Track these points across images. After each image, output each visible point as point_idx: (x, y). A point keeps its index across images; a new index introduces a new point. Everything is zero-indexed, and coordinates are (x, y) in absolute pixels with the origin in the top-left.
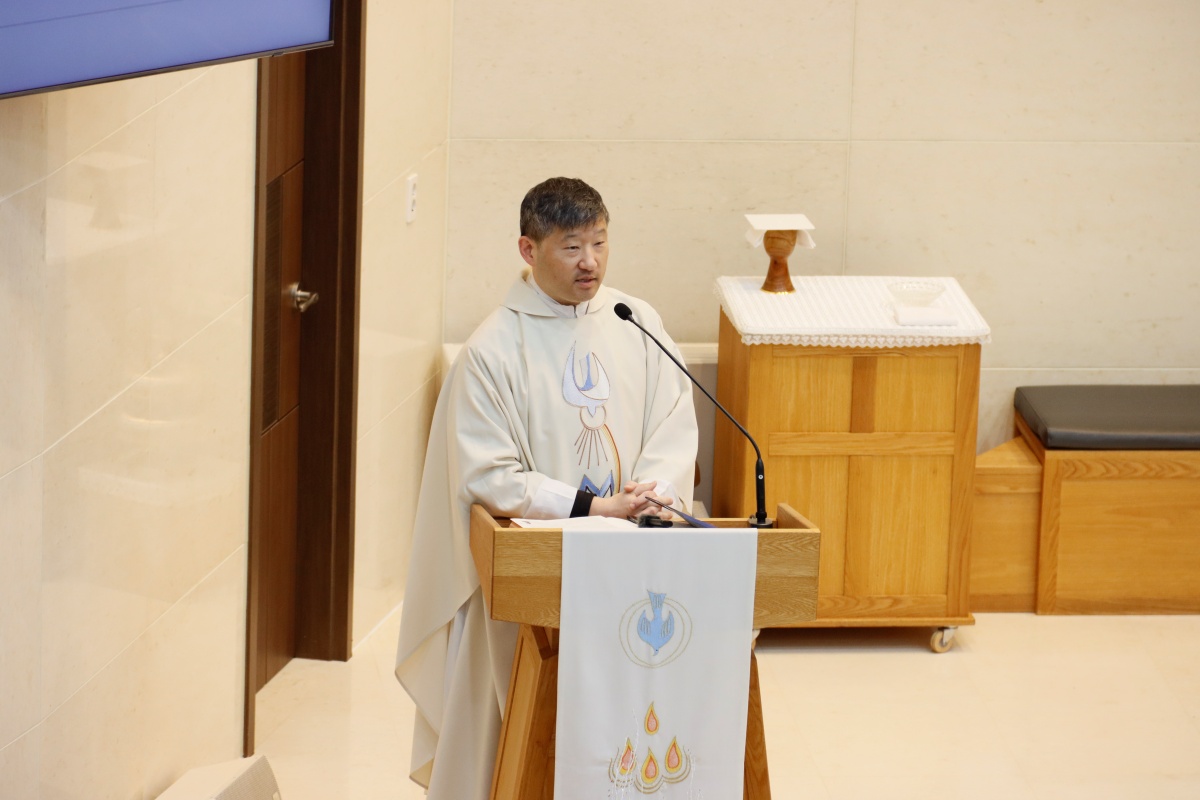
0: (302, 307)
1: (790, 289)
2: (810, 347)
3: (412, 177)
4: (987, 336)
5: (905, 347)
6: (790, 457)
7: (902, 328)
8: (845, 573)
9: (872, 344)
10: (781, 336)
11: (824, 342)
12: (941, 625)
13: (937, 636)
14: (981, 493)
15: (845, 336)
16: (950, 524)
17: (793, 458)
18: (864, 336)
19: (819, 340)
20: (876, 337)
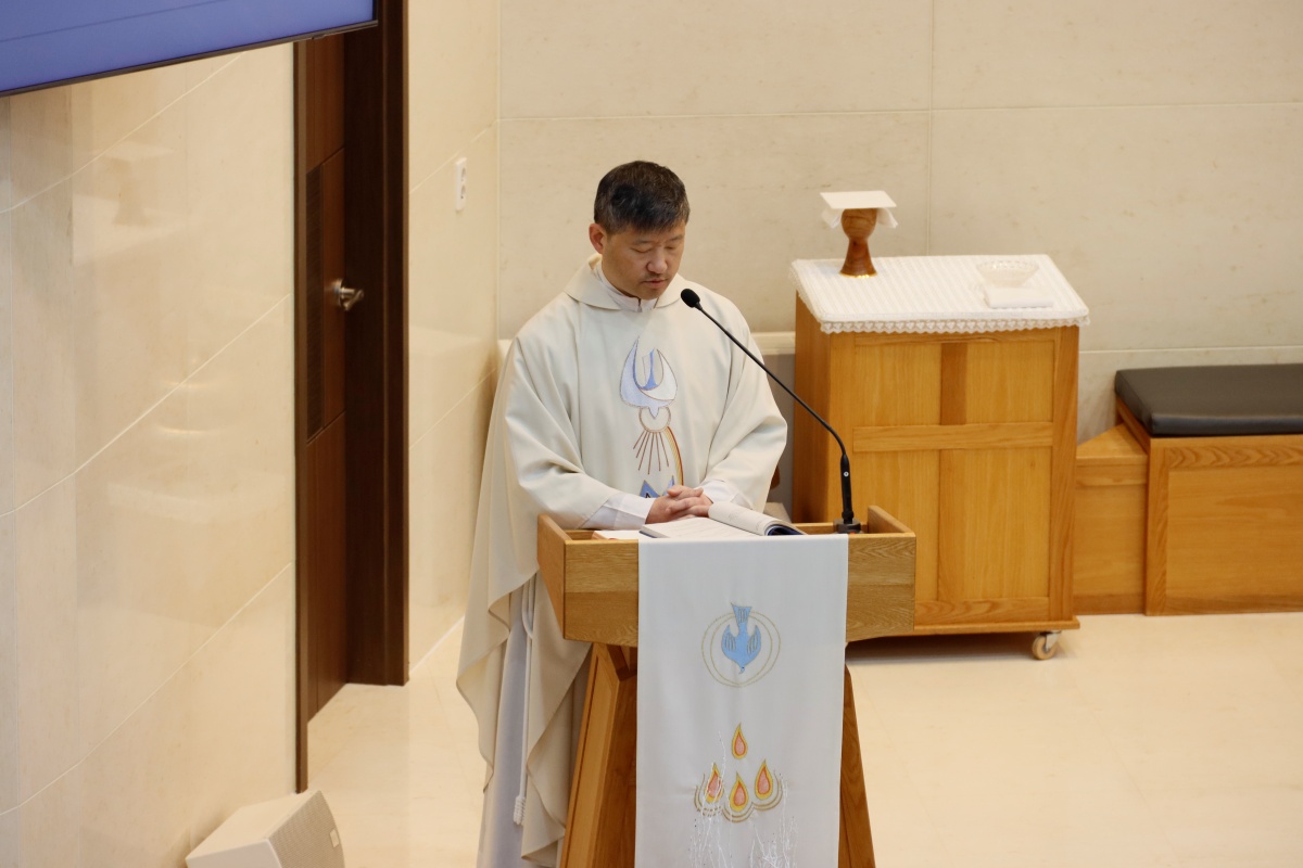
0: (347, 305)
1: (871, 271)
2: (894, 334)
3: (461, 162)
4: (1084, 318)
5: (997, 332)
6: (876, 452)
7: (992, 311)
8: (938, 577)
9: (961, 329)
10: (863, 323)
11: (910, 329)
12: (1043, 629)
13: (1040, 642)
14: (1083, 487)
15: (932, 321)
16: (1050, 521)
17: (880, 454)
18: (952, 321)
19: (905, 327)
20: (966, 321)
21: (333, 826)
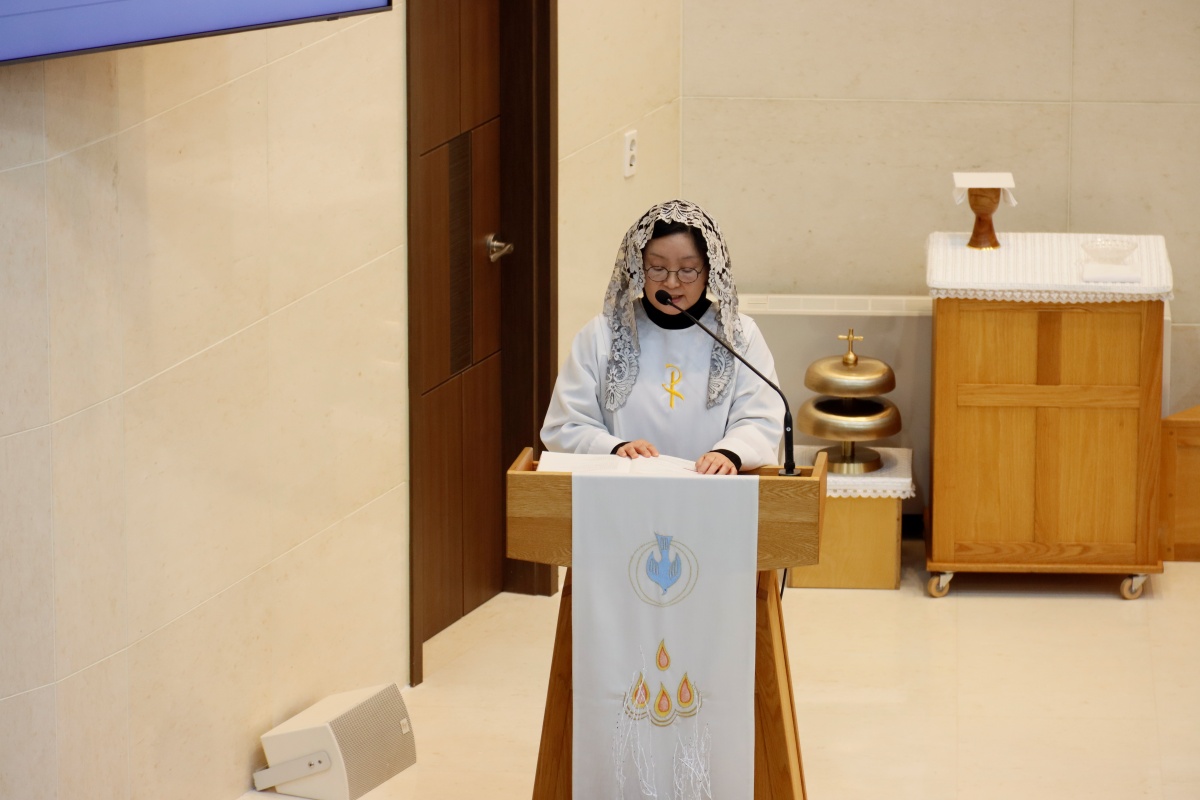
0: (493, 257)
1: (995, 244)
2: (994, 301)
3: (631, 134)
4: (1168, 293)
5: (1087, 303)
6: (978, 407)
7: (1084, 284)
8: (1035, 521)
9: (1055, 299)
10: (966, 290)
11: (1008, 297)
12: (1130, 572)
13: (1127, 583)
15: (1028, 291)
16: (1138, 475)
17: (982, 408)
18: (1046, 291)
19: (1003, 295)
20: (1059, 293)
21: (405, 715)
